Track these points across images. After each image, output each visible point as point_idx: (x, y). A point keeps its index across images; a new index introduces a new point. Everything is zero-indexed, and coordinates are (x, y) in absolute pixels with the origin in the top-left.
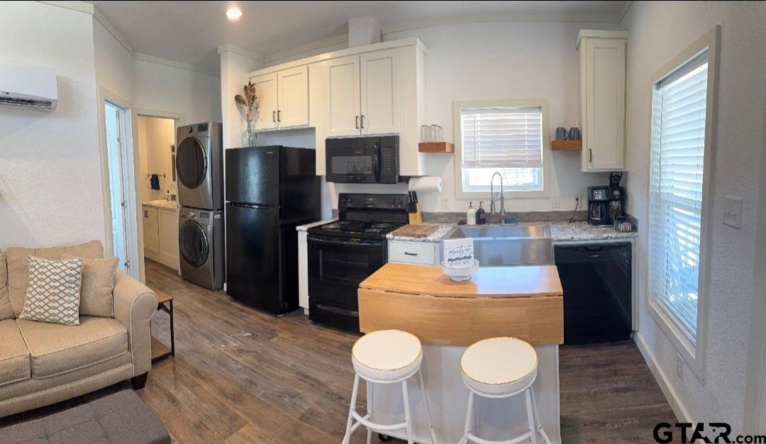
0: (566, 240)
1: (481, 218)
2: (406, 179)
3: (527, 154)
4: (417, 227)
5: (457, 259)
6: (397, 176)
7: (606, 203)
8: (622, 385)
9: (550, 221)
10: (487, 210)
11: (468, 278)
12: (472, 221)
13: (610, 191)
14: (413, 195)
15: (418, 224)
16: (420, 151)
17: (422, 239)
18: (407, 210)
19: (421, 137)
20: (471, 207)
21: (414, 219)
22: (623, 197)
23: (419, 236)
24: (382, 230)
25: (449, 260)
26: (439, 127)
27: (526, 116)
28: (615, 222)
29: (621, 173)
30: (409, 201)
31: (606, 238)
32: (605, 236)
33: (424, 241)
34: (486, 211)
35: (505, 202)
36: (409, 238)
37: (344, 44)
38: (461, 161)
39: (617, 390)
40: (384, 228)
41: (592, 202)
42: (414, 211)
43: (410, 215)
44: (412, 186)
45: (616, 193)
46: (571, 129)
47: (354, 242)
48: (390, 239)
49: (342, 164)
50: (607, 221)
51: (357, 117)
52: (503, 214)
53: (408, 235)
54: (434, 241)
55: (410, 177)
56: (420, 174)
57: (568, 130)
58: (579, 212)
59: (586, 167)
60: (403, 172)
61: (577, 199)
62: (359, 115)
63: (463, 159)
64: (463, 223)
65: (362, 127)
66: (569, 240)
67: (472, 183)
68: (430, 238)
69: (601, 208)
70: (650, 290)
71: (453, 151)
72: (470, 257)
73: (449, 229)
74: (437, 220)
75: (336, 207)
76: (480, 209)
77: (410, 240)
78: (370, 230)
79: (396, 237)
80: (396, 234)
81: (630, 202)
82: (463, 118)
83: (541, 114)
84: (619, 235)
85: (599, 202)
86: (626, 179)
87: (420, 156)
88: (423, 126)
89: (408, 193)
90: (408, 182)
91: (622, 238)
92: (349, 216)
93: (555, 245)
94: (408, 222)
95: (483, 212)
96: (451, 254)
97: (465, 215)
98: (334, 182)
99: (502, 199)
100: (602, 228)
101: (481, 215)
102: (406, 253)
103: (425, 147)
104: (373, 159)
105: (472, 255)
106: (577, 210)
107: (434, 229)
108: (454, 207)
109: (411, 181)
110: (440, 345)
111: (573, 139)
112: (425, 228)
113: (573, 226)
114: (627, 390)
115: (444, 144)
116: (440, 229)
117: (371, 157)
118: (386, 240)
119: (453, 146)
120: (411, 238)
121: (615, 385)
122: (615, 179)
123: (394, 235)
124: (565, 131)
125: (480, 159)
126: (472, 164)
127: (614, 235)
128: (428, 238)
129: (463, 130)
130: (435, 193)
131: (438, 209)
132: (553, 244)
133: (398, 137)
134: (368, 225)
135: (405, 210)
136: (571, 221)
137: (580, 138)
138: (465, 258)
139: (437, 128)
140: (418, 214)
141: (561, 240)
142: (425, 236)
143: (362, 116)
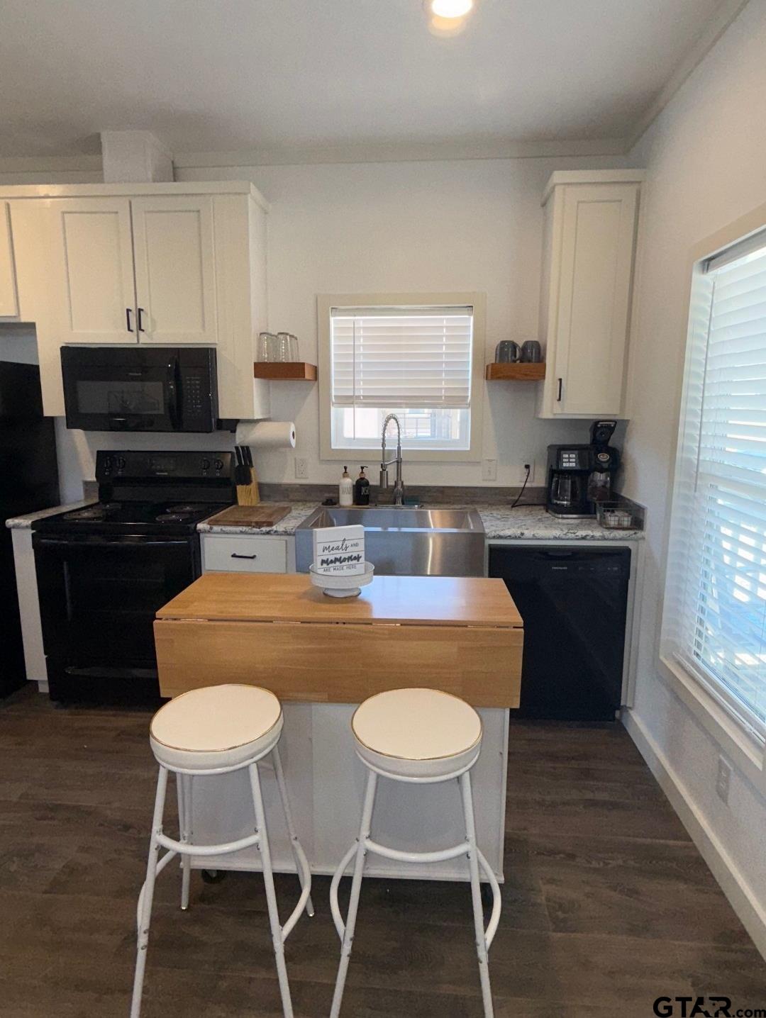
0: (509, 537)
1: (364, 494)
2: (232, 425)
3: (443, 385)
4: (252, 510)
5: (336, 560)
6: (213, 420)
7: (581, 475)
8: (602, 796)
9: (477, 503)
10: (374, 480)
11: (356, 593)
12: (346, 499)
13: (593, 452)
14: (245, 454)
15: (253, 504)
16: (256, 376)
17: (264, 529)
18: (233, 479)
19: (259, 352)
20: (345, 474)
21: (246, 496)
22: (616, 465)
23: (259, 525)
24: (188, 516)
25: (323, 562)
26: (292, 336)
27: (445, 320)
28: (600, 509)
29: (615, 422)
30: (237, 464)
31: (584, 538)
32: (581, 533)
33: (268, 533)
34: (371, 483)
35: (404, 467)
36: (240, 529)
37: (94, 173)
38: (329, 395)
39: (593, 803)
40: (190, 513)
41: (555, 473)
42: (246, 480)
43: (239, 488)
44: (243, 436)
45: (604, 457)
46: (527, 343)
47: (133, 539)
48: (205, 532)
49: (97, 396)
50: (583, 507)
51: (128, 310)
52: (399, 487)
53: (237, 523)
54: (286, 533)
55: (237, 421)
56: (257, 416)
57: (520, 344)
58: (531, 489)
59: (549, 408)
60: (225, 413)
61: (527, 467)
62: (132, 307)
63: (333, 393)
64: (332, 502)
65: (140, 328)
66: (515, 538)
67: (348, 434)
68: (279, 527)
69: (573, 483)
70: (664, 637)
71: (316, 378)
72: (358, 558)
73: (310, 512)
74: (288, 496)
75: (91, 477)
76: (362, 479)
77: (242, 532)
78: (164, 517)
79: (216, 528)
80: (217, 522)
81: (628, 474)
82: (334, 321)
83: (472, 318)
84: (607, 533)
85: (570, 472)
86: (623, 434)
87: (256, 386)
88: (261, 334)
89: (234, 451)
90: (234, 431)
91: (613, 539)
92: (121, 493)
93: (490, 545)
94: (235, 501)
95: (367, 484)
96: (326, 552)
97: (335, 489)
98: (85, 429)
99: (399, 462)
100: (572, 519)
101: (363, 489)
102: (234, 556)
103: (267, 371)
104: (166, 387)
105: (362, 554)
106: (528, 485)
107: (283, 513)
108: (316, 476)
109: (240, 429)
110: (310, 701)
111: (529, 361)
112: (268, 511)
113: (520, 513)
114: (614, 806)
115: (303, 364)
116: (294, 513)
117: (161, 384)
118: (197, 534)
119: (315, 369)
120: (244, 529)
121: (589, 795)
122: (601, 434)
123: (212, 523)
124: (514, 346)
125: (362, 393)
126: (349, 401)
127: (598, 534)
128: (274, 528)
129: (333, 343)
130: (283, 450)
131: (289, 477)
132: (488, 542)
133: (214, 351)
134: (161, 508)
135: (228, 479)
136: (515, 505)
137: (541, 359)
138: (350, 558)
139: (288, 337)
140: (253, 486)
141: (500, 537)
142: (270, 524)
143: (140, 310)
